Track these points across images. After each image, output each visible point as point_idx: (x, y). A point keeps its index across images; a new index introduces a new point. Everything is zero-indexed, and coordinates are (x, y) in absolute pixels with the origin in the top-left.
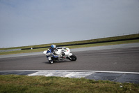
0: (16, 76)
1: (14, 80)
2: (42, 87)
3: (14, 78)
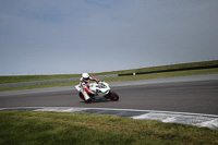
0: (114, 117)
1: (112, 124)
3: (112, 120)
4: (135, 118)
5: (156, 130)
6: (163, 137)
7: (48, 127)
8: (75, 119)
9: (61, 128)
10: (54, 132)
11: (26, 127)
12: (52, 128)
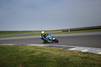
1: (60, 52)
2: (81, 59)
3: (60, 50)
4: (70, 49)
5: (79, 55)
6: (82, 58)
7: (33, 52)
8: (44, 49)
9: (39, 53)
10: (36, 54)
11: (25, 52)
12: (35, 53)
